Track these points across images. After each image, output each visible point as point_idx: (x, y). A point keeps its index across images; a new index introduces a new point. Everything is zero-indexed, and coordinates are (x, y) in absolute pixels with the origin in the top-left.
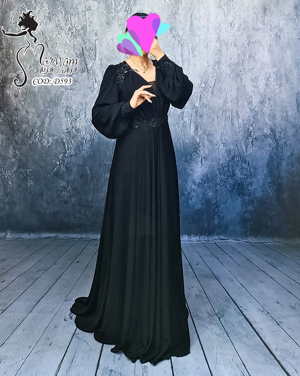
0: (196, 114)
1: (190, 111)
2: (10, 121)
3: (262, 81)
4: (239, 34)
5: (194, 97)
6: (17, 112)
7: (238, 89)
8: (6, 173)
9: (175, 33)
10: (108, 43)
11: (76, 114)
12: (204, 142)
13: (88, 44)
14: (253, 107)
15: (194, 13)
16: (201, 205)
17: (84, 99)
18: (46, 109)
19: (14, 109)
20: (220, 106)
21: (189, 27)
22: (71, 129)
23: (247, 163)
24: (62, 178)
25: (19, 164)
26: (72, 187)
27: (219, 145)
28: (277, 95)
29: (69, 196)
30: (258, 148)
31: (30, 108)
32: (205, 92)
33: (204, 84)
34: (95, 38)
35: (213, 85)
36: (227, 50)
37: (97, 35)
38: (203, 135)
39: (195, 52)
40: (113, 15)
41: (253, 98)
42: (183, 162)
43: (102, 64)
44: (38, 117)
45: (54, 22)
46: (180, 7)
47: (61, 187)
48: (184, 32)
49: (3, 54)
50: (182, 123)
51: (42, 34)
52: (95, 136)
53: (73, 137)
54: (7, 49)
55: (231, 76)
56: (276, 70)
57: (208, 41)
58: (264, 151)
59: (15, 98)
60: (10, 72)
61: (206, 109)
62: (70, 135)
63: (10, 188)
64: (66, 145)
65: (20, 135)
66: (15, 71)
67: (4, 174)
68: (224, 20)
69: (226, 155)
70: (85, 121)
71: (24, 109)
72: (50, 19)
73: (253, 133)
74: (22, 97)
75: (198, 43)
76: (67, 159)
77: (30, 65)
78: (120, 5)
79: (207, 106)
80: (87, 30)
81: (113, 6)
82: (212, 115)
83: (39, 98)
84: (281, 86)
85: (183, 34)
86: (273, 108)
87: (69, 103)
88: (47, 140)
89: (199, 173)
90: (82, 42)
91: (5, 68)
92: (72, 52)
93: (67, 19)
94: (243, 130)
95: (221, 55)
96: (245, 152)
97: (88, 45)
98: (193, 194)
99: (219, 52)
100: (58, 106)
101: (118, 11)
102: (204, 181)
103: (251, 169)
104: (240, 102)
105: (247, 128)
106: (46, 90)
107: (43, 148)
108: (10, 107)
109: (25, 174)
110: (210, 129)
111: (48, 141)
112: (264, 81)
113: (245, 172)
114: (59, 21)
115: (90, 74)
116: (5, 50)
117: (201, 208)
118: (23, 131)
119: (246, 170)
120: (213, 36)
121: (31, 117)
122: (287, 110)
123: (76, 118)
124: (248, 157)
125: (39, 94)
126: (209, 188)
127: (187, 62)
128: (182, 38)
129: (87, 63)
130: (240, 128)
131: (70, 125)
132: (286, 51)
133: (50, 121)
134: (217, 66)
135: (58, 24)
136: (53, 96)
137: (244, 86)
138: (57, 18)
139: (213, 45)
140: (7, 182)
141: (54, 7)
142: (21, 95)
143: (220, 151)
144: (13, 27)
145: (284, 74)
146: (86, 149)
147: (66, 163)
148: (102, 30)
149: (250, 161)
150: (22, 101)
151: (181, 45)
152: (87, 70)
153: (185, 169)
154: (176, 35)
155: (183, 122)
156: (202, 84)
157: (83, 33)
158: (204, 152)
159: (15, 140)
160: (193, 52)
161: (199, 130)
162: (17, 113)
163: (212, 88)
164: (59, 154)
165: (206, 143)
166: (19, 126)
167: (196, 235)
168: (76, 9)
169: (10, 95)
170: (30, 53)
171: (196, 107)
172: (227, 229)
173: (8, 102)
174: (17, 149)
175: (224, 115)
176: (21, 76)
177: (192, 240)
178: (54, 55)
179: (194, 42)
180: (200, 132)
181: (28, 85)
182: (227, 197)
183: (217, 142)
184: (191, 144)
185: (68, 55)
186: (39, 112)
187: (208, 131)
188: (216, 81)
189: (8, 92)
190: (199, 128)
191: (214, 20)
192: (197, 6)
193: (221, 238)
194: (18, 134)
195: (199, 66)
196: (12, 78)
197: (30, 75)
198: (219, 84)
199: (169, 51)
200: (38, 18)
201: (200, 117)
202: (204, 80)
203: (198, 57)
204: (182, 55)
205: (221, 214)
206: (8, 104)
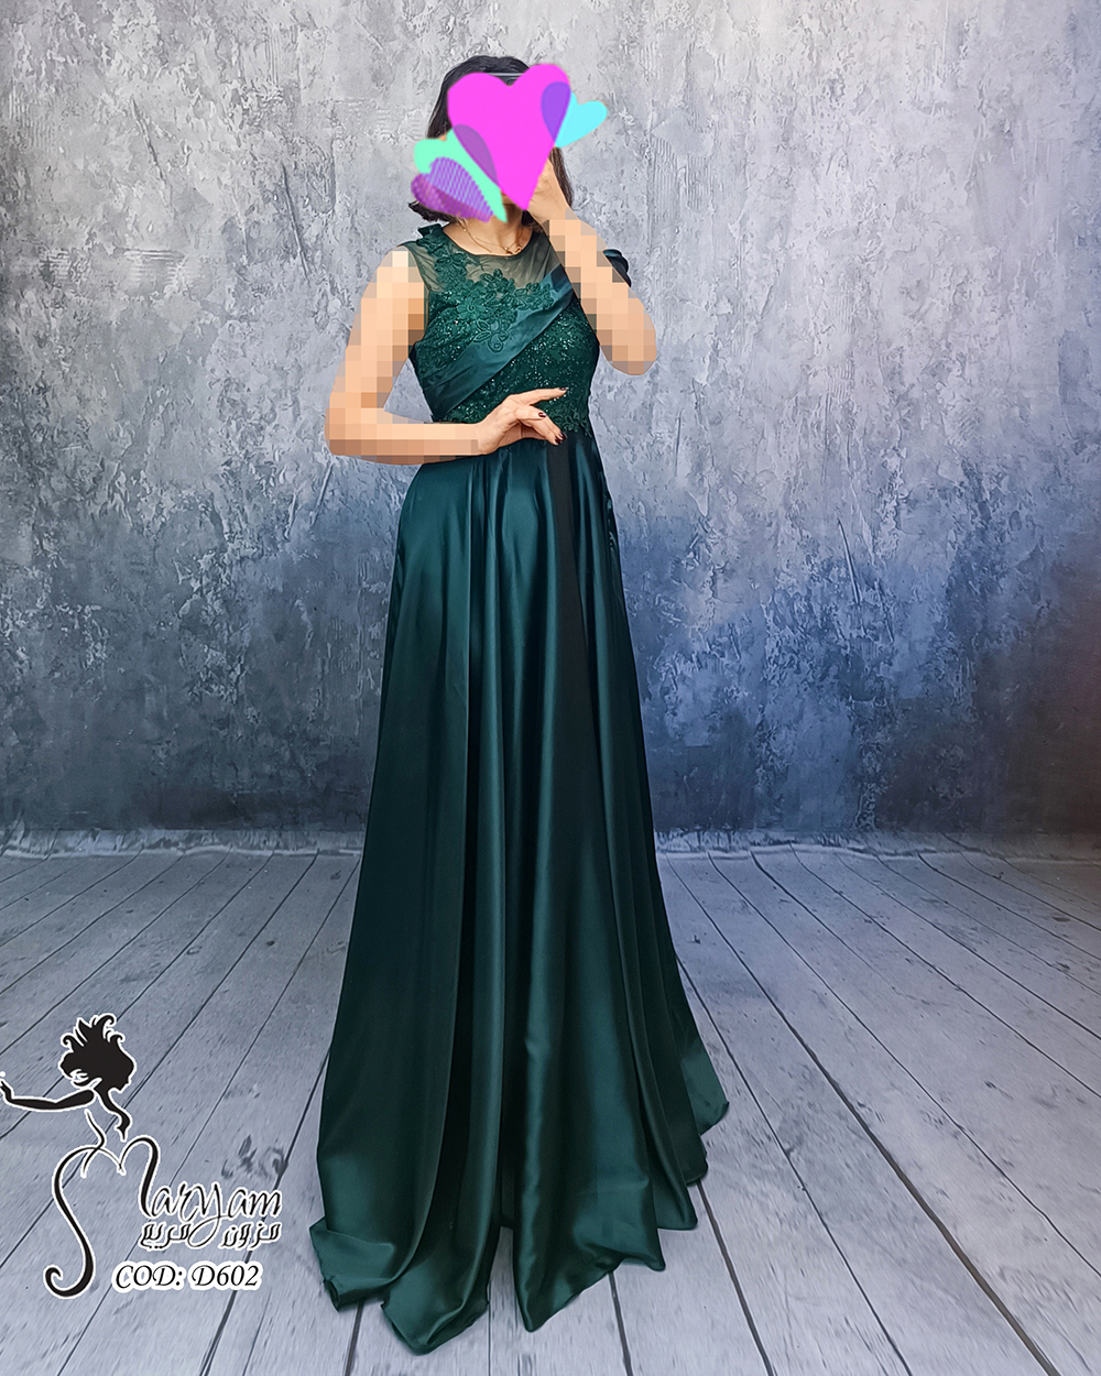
0: (699, 414)
1: (676, 401)
2: (20, 432)
3: (940, 296)
4: (862, 123)
5: (691, 352)
6: (44, 398)
7: (855, 324)
8: (8, 620)
9: (626, 117)
10: (379, 151)
11: (261, 409)
12: (723, 515)
13: (304, 151)
14: (906, 389)
15: (697, 45)
16: (708, 731)
17: (292, 352)
18: (150, 388)
19: (36, 389)
20: (787, 385)
21: (681, 98)
22: (243, 463)
23: (877, 586)
24: (210, 636)
25: (55, 586)
26: (247, 668)
27: (777, 524)
28: (992, 343)
29: (235, 699)
30: (918, 536)
31: (93, 386)
32: (733, 331)
33: (729, 305)
34: (329, 131)
35: (761, 310)
36: (813, 179)
37: (337, 120)
38: (720, 491)
39: (701, 188)
40: (396, 46)
41: (904, 354)
42: (647, 586)
43: (356, 229)
44: (123, 416)
45: (175, 69)
46: (648, 20)
47: (208, 670)
48: (659, 115)
50: (648, 443)
51: (133, 113)
52: (328, 489)
53: (247, 491)
54: (4, 168)
55: (831, 276)
56: (991, 256)
57: (746, 146)
58: (937, 546)
59: (37, 347)
60: (17, 255)
61: (733, 393)
62: (237, 483)
63: (21, 670)
64: (224, 522)
65: (58, 482)
66: (34, 248)
68: (807, 70)
69: (800, 557)
70: (294, 432)
71: (72, 390)
72: (164, 57)
73: (899, 480)
74: (64, 347)
75: (710, 154)
76: (228, 571)
77: (89, 228)
78: (423, 9)
79: (736, 386)
80: (299, 100)
81: (397, 12)
82: (758, 418)
83: (124, 351)
84: (1005, 311)
85: (655, 119)
86: (974, 393)
87: (237, 368)
88: (157, 502)
89: (705, 622)
90: (281, 147)
92: (248, 183)
93: (227, 61)
94: (864, 467)
95: (792, 198)
96: (870, 550)
97: (304, 156)
98: (682, 691)
99: (786, 188)
100: (194, 381)
101: (416, 31)
102: (719, 648)
103: (888, 609)
104: (860, 372)
105: (878, 462)
106: (150, 322)
107: (140, 533)
108: (21, 381)
109: (76, 621)
110: (747, 468)
111: (157, 506)
112: (948, 295)
113: (868, 617)
114: (195, 67)
115: (313, 264)
117: (708, 744)
118: (69, 468)
119: (872, 610)
120: (764, 129)
121: (95, 419)
122: (1026, 396)
123: (263, 423)
124: (882, 567)
125: (124, 336)
126: (739, 673)
127: (667, 223)
128: (652, 136)
129: (304, 224)
130: (855, 462)
131: (237, 449)
132: (1030, 188)
133: (166, 433)
134: (777, 238)
135: (192, 78)
136: (177, 342)
137: (876, 314)
138: (189, 57)
139: (765, 162)
140: (9, 650)
141: (177, 12)
142: (58, 338)
143: (779, 544)
144: (26, 88)
145: (1019, 272)
146: (296, 536)
147: (224, 586)
148: (355, 104)
149: (886, 580)
150: (64, 360)
151: (649, 160)
152: (302, 248)
153: (654, 611)
154: (629, 123)
155: (649, 439)
156: (721, 304)
157: (285, 114)
158: (724, 552)
159: (40, 499)
160: (692, 188)
161: (708, 469)
162: (47, 403)
163: (759, 318)
164: (197, 554)
165: (731, 519)
166: (51, 449)
167: (686, 828)
168: (258, 24)
169: (19, 336)
170: (89, 185)
171: (696, 386)
172: (796, 807)
173: (11, 362)
174: (46, 535)
175: (799, 418)
176: (59, 268)
177: (673, 849)
178: (182, 191)
179: (697, 150)
180: (712, 478)
181: (85, 300)
182: (802, 704)
183: (769, 516)
184: (680, 522)
185: (231, 192)
186: (126, 399)
187: (740, 475)
188: (773, 294)
189: (12, 326)
190: (710, 462)
191: (773, 70)
192: (710, 15)
193: (776, 839)
194: (50, 476)
195: (710, 238)
196: (24, 276)
197: (89, 264)
198: (782, 307)
199: (605, 183)
200: (118, 56)
201: (712, 423)
202: (728, 290)
203: (711, 206)
204: (651, 197)
205: (778, 763)
206: (11, 368)
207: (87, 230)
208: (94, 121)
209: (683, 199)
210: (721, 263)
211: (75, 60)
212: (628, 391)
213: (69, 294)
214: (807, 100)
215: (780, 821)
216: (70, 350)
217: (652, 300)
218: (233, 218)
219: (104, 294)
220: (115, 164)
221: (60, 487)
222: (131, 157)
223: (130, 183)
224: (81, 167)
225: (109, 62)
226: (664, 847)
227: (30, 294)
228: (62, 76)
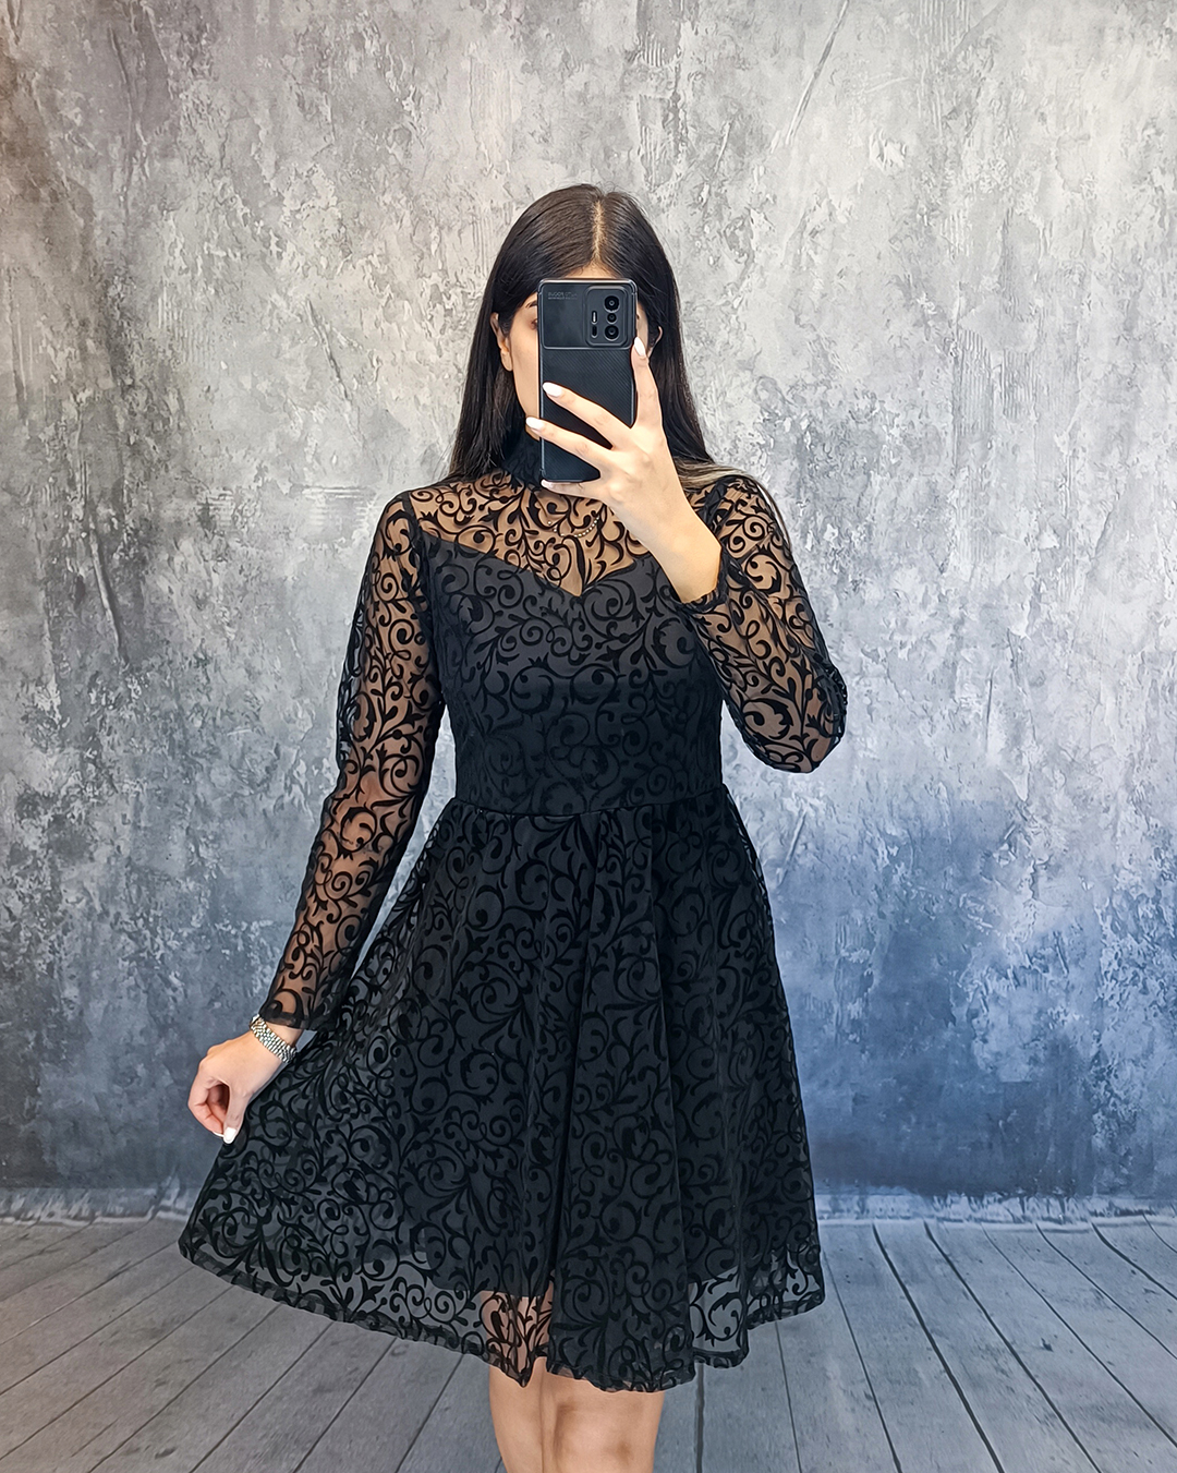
0: (1017, 673)
1: (986, 658)
2: (172, 716)
5: (1006, 597)
6: (205, 672)
8: (158, 940)
9: (927, 305)
12: (1048, 800)
15: (1017, 211)
16: (1029, 1063)
18: (333, 657)
19: (194, 661)
20: (1130, 636)
21: (996, 279)
25: (214, 901)
27: (1118, 811)
31: (265, 656)
32: (1059, 570)
33: (1054, 537)
35: (1095, 542)
36: (1163, 377)
38: (1045, 770)
39: (1020, 392)
42: (949, 885)
44: (301, 692)
45: (362, 262)
46: (953, 182)
48: (968, 301)
49: (133, 414)
50: (950, 712)
51: (310, 317)
54: (152, 390)
57: (1079, 338)
59: (194, 610)
60: (170, 496)
61: (1059, 646)
63: (175, 999)
65: (221, 776)
66: (190, 488)
67: (148, 943)
68: (1158, 240)
69: (1147, 850)
71: (239, 661)
72: (346, 247)
74: (229, 608)
75: (1032, 348)
77: (258, 461)
78: (669, 176)
79: (1064, 638)
81: (637, 183)
82: (1093, 678)
83: (302, 613)
85: (963, 307)
89: (1024, 930)
91: (147, 477)
92: (451, 401)
93: (425, 250)
95: (1137, 402)
99: (1128, 390)
101: (661, 207)
102: (1042, 961)
108: (174, 652)
109: (240, 942)
110: (1079, 741)
114: (385, 258)
116: (141, 397)
117: (1029, 1079)
118: (235, 757)
120: (1102, 316)
121: (267, 696)
125: (302, 595)
126: (1067, 992)
127: (977, 436)
128: (959, 327)
134: (1115, 451)
135: (381, 272)
138: (378, 245)
139: (1102, 357)
140: (160, 975)
141: (362, 190)
142: (221, 597)
143: (1119, 835)
144: (179, 289)
150: (228, 625)
151: (956, 358)
153: (958, 914)
154: (930, 312)
155: (951, 706)
156: (1045, 534)
158: (1048, 844)
159: (196, 797)
160: (1009, 390)
161: (1029, 743)
163: (1093, 553)
165: (1056, 803)
166: (213, 735)
167: (1005, 1193)
168: (464, 202)
169: (174, 597)
170: (258, 408)
171: (1013, 640)
172: (1148, 1169)
173: (162, 629)
174: (203, 840)
175: (1147, 679)
176: (221, 512)
177: (989, 1218)
178: (371, 414)
179: (1016, 344)
180: (1032, 754)
181: (253, 551)
182: (1151, 1034)
183: (1106, 800)
184: (991, 808)
185: (430, 413)
186: (304, 672)
187: (1070, 751)
188: (1111, 522)
189: (163, 585)
190: (1029, 733)
191: (1114, 241)
192: (1034, 173)
193: (1124, 1208)
194: (209, 769)
195: (1031, 452)
196: (179, 523)
197: (258, 507)
198: (1123, 538)
199: (899, 388)
200: (290, 248)
201: (1032, 684)
202: (1054, 518)
203: (1033, 413)
204: (957, 404)
205: (1122, 1109)
206: (162, 637)
207: (256, 464)
208: (263, 329)
209: (998, 404)
210: (1044, 484)
211: (238, 254)
212: (924, 649)
213: (234, 544)
214: (1156, 277)
215: (1128, 1185)
216: (235, 612)
217: (957, 533)
218: (434, 445)
219: (277, 542)
220: (291, 382)
221: (223, 780)
222: (309, 373)
223: (309, 406)
224: (248, 386)
225: (279, 255)
226: (978, 1215)
227: (186, 545)
228: (223, 274)
